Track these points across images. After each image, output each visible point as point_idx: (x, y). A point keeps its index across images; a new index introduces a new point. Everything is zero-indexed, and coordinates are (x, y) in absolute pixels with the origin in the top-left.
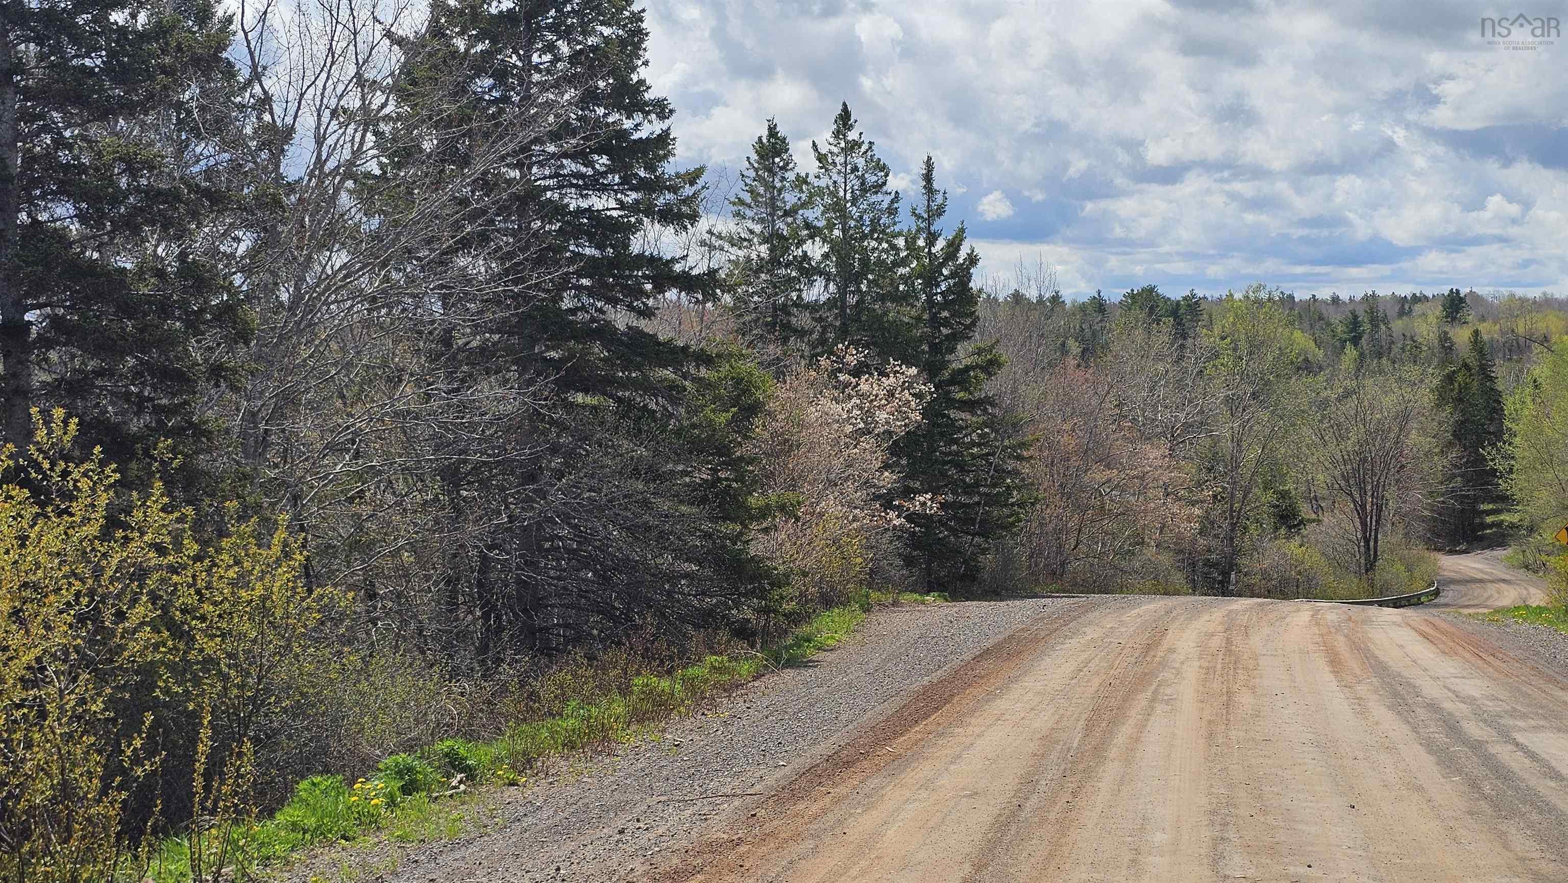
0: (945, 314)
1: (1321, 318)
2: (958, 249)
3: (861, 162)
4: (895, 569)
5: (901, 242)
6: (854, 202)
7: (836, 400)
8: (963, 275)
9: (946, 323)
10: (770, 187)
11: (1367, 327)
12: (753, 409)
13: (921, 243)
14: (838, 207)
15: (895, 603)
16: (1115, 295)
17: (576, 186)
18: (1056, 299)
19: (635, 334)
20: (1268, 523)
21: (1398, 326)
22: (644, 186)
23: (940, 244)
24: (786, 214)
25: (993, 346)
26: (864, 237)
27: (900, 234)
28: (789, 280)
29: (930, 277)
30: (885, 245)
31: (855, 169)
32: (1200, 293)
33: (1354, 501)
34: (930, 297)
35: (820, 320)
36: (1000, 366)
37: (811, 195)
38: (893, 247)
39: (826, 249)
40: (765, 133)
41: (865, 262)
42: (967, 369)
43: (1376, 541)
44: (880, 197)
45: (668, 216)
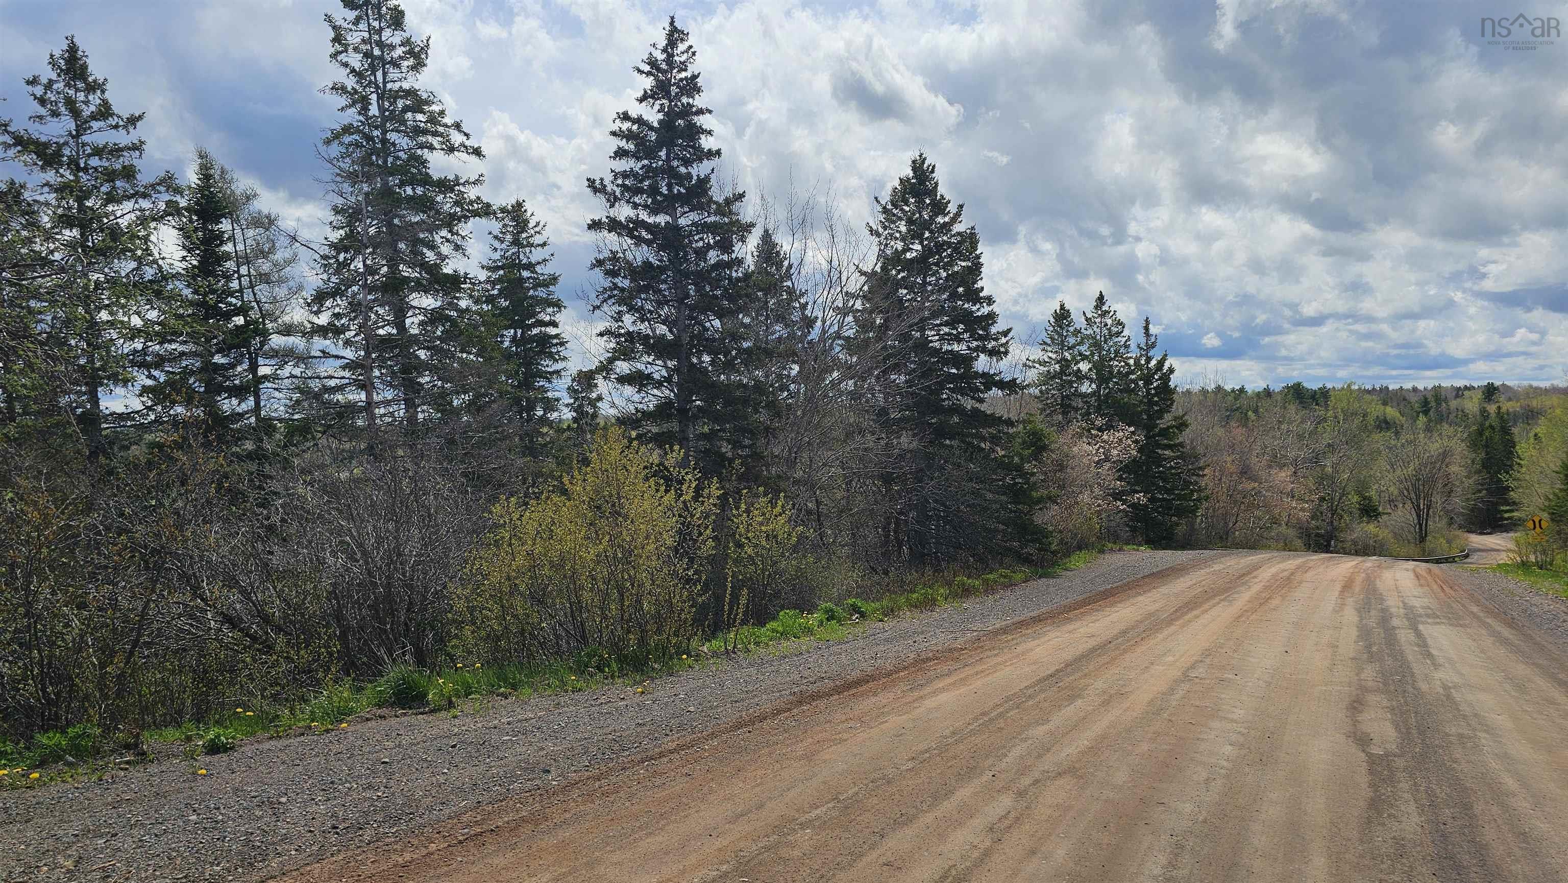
0: (1156, 399)
1: (1405, 399)
2: (1163, 366)
3: (1109, 322)
4: (1125, 533)
5: (1132, 362)
6: (1105, 342)
7: (1089, 444)
8: (1166, 378)
9: (1156, 404)
10: (1060, 335)
11: (1433, 404)
12: (1044, 448)
13: (1143, 362)
14: (1097, 345)
15: (1120, 550)
16: (1277, 387)
17: (947, 340)
18: (1242, 390)
19: (975, 411)
20: (1357, 513)
21: (1454, 404)
22: (981, 338)
23: (1153, 363)
24: (1069, 348)
25: (1184, 415)
26: (1111, 359)
27: (1131, 358)
28: (1071, 382)
29: (1148, 380)
30: (1123, 364)
31: (1106, 325)
32: (1329, 386)
33: (1412, 503)
34: (1148, 390)
35: (1086, 402)
36: (1187, 426)
37: (1082, 339)
38: (1127, 364)
39: (1090, 365)
40: (1058, 308)
41: (1111, 373)
42: (1169, 427)
43: (1426, 525)
44: (1119, 339)
45: (993, 353)
